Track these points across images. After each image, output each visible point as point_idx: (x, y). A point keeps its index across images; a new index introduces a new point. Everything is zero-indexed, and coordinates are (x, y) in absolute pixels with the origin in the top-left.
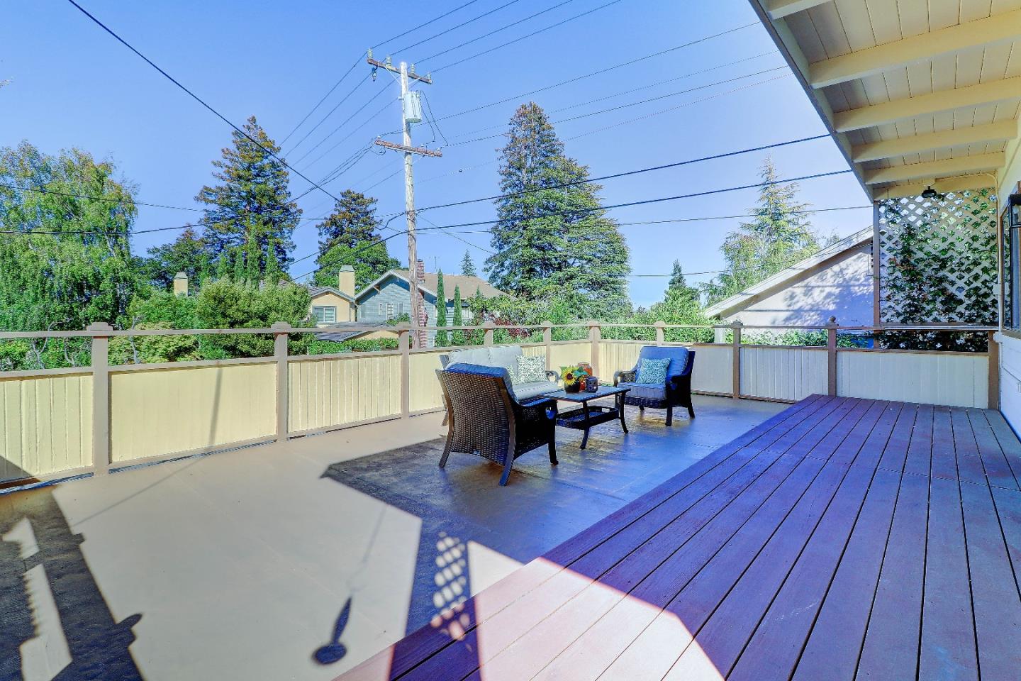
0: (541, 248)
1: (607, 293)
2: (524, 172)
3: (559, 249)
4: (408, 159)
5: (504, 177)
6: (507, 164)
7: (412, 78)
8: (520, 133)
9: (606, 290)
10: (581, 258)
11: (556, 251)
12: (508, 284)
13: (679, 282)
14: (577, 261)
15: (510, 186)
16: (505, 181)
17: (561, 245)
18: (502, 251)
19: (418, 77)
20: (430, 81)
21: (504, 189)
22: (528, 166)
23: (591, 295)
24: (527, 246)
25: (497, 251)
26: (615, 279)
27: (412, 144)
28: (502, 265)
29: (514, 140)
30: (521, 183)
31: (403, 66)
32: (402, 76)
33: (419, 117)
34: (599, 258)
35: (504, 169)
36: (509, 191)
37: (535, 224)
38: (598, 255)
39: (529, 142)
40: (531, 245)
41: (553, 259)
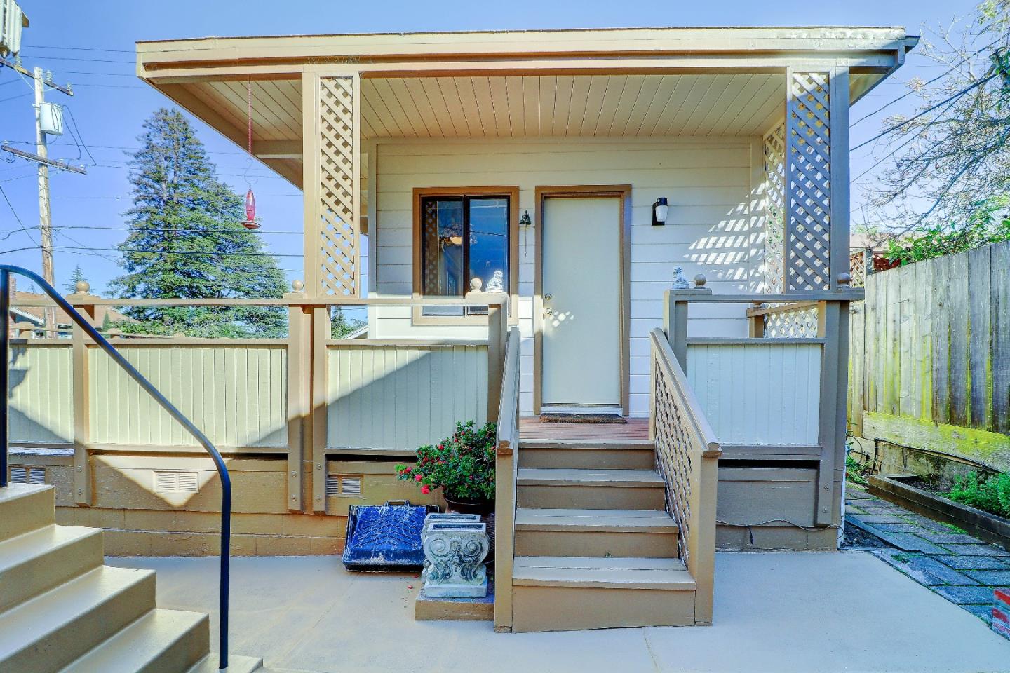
0: (187, 274)
1: (267, 326)
2: (164, 186)
3: (211, 277)
4: (42, 170)
5: (136, 187)
6: (141, 172)
7: (48, 85)
8: (158, 140)
9: (266, 323)
10: (238, 289)
11: (207, 280)
12: (142, 312)
13: (340, 320)
14: (233, 292)
15: (145, 199)
16: (138, 191)
17: (213, 273)
18: (133, 273)
19: (56, 85)
20: (71, 93)
21: (138, 200)
22: (170, 179)
23: (250, 328)
24: (170, 270)
25: (126, 273)
26: (275, 314)
27: (47, 155)
28: (134, 289)
29: (150, 146)
30: (161, 198)
31: (37, 72)
32: (37, 82)
33: (60, 131)
34: (258, 291)
35: (136, 177)
36: (142, 204)
37: (181, 246)
38: (258, 288)
39: (170, 153)
40: (175, 270)
41: (203, 288)
